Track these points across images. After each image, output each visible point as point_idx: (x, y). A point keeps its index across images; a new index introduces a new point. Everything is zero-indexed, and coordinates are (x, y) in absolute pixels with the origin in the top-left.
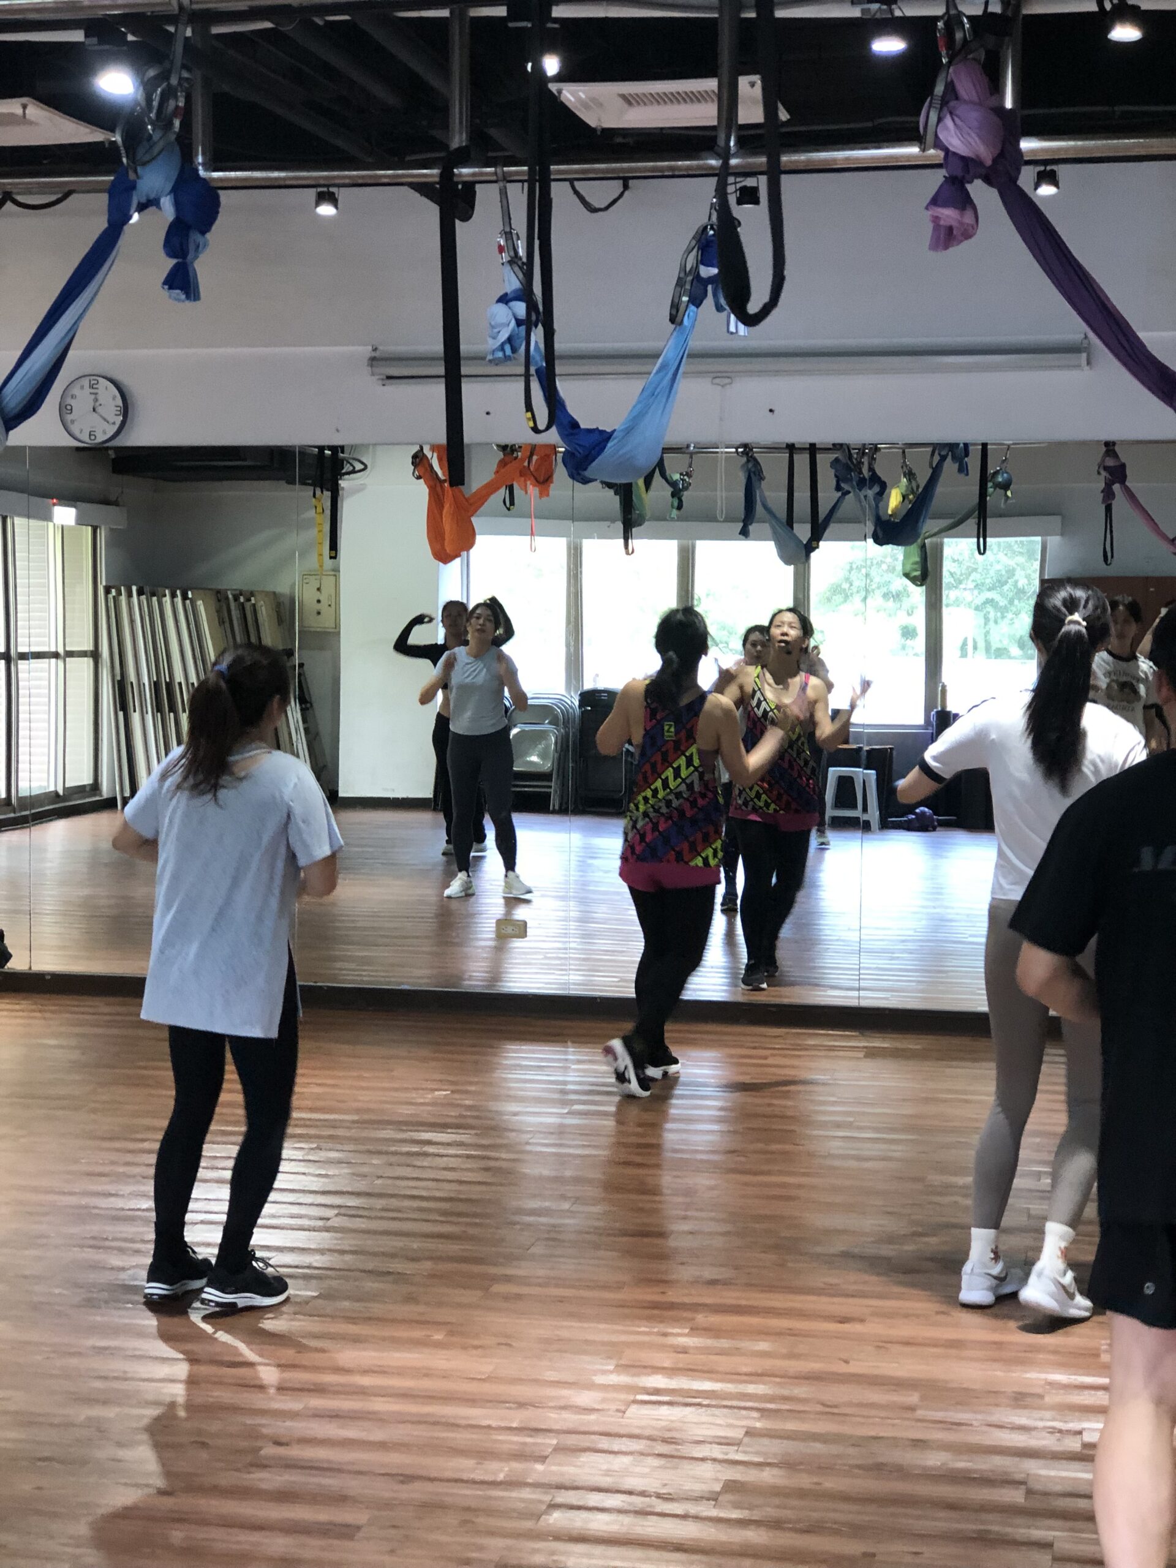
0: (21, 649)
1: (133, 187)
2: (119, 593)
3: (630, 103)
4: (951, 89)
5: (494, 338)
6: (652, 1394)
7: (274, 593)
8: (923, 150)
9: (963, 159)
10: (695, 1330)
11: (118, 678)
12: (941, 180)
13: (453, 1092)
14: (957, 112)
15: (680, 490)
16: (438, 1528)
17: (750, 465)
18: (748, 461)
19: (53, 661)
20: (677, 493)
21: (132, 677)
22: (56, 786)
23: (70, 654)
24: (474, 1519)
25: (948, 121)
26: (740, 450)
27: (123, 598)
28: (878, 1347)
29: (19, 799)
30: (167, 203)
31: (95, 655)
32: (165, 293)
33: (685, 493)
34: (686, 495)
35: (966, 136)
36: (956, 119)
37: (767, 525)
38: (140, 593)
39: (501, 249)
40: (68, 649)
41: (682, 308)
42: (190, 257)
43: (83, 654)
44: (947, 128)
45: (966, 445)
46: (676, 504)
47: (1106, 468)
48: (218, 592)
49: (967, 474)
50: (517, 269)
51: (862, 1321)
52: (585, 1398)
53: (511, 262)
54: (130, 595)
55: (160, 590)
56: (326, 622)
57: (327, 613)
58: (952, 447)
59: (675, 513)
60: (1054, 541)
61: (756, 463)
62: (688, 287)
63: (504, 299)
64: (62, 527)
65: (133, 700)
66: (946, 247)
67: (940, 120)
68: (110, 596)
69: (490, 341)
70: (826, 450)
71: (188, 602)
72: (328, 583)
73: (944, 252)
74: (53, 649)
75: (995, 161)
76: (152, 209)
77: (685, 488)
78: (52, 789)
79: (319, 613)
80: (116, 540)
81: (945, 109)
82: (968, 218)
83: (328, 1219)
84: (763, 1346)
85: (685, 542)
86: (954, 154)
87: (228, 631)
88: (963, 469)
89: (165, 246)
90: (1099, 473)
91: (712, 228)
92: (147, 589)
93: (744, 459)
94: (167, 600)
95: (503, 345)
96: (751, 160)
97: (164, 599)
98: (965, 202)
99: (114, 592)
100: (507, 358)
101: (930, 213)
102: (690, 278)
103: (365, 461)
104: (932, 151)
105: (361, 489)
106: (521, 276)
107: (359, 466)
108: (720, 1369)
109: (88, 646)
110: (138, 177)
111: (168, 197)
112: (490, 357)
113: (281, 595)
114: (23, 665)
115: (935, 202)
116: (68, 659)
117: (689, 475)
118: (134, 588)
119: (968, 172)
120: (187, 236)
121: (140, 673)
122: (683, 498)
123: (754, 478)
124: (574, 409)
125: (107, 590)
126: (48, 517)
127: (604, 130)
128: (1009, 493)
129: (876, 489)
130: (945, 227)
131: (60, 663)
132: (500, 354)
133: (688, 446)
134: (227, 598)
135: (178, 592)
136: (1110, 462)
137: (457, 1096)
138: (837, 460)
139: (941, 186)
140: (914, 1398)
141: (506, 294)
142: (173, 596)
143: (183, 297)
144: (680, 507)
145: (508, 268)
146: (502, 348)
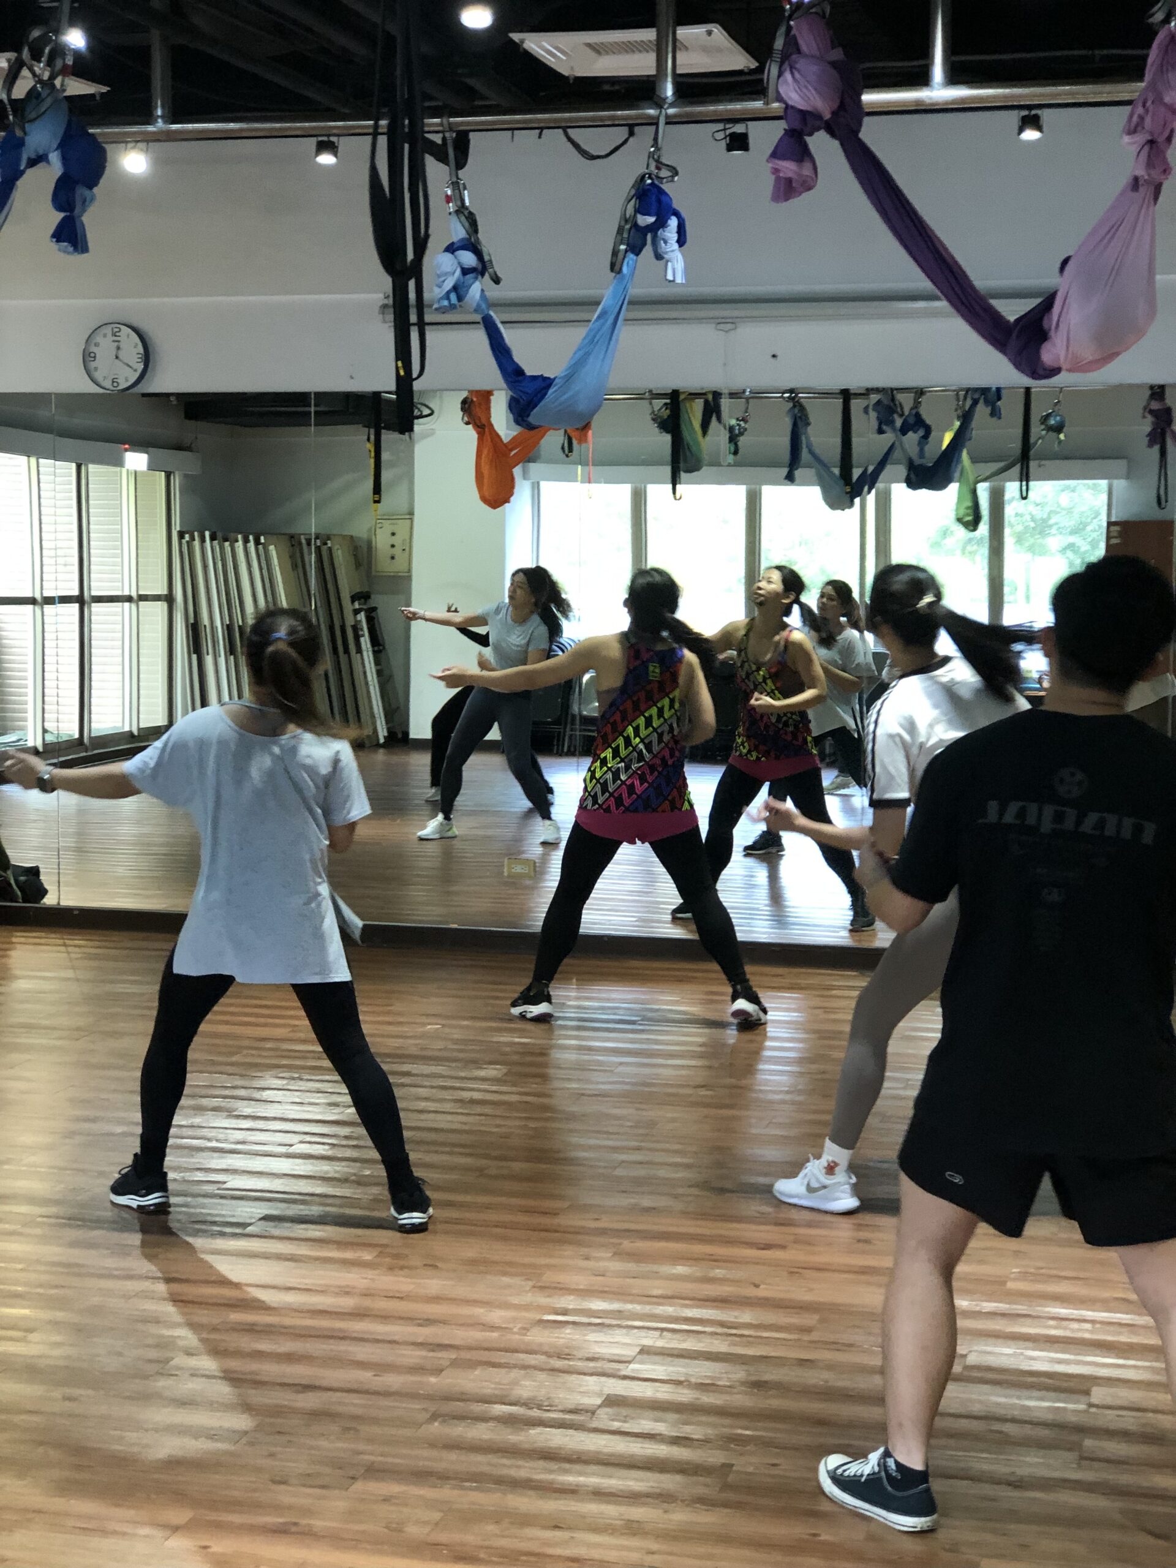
0: (94, 593)
1: (21, 143)
2: (193, 539)
3: (598, 52)
4: (792, 45)
5: (440, 287)
6: (558, 1314)
7: (352, 537)
8: (767, 103)
9: (801, 111)
10: (619, 1254)
11: (192, 621)
12: (780, 133)
13: (443, 1026)
14: (798, 66)
15: (737, 436)
16: (323, 1435)
17: (796, 410)
18: (794, 406)
19: (127, 605)
20: (733, 439)
21: (206, 621)
22: (131, 725)
23: (143, 598)
24: (359, 1427)
25: (788, 76)
26: (786, 395)
27: (197, 543)
28: (792, 1273)
29: (90, 738)
30: (55, 157)
31: (169, 599)
32: (53, 246)
33: (742, 438)
34: (742, 441)
35: (804, 90)
36: (797, 75)
37: (813, 471)
38: (213, 538)
39: (448, 199)
40: (141, 593)
41: (621, 256)
42: (77, 211)
43: (156, 598)
44: (786, 81)
45: (998, 390)
46: (732, 449)
47: (1151, 412)
48: (292, 537)
49: (1000, 418)
50: (463, 218)
51: (783, 1247)
52: (496, 1316)
53: (457, 212)
54: (203, 540)
55: (232, 535)
56: (399, 566)
57: (401, 558)
58: (985, 391)
59: (731, 459)
60: (1120, 484)
61: (802, 408)
62: (625, 235)
63: (451, 249)
64: (136, 472)
65: (207, 645)
66: (787, 200)
67: (780, 75)
68: (184, 541)
69: (437, 290)
70: (858, 395)
71: (260, 547)
72: (402, 527)
73: (784, 203)
74: (126, 593)
75: (833, 113)
76: (42, 165)
77: (741, 434)
78: (127, 729)
79: (393, 558)
80: (191, 486)
81: (786, 66)
82: (807, 170)
83: (291, 1145)
84: (680, 1269)
85: (753, 487)
86: (792, 107)
87: (301, 575)
88: (995, 413)
89: (53, 200)
90: (1144, 417)
91: (650, 178)
92: (219, 535)
93: (791, 405)
94: (240, 545)
95: (448, 293)
96: (688, 109)
97: (237, 544)
98: (803, 154)
99: (187, 537)
100: (452, 307)
101: (770, 165)
102: (628, 227)
103: (431, 406)
104: (776, 105)
105: (431, 433)
106: (467, 224)
107: (426, 412)
108: (634, 1291)
109: (163, 590)
110: (25, 134)
111: (56, 153)
112: (436, 306)
113: (360, 539)
114: (96, 608)
115: (775, 155)
116: (141, 603)
117: (744, 420)
118: (207, 534)
119: (806, 124)
120: (74, 189)
121: (214, 619)
122: (740, 444)
123: (799, 423)
124: (519, 357)
125: (181, 535)
126: (119, 462)
127: (577, 79)
128: (1062, 436)
129: (921, 432)
130: (786, 179)
131: (134, 606)
132: (446, 303)
133: (744, 391)
134: (300, 543)
135: (251, 537)
136: (1155, 405)
137: (447, 1030)
138: (879, 402)
139: (781, 140)
140: (811, 1320)
141: (453, 244)
142: (246, 541)
143: (71, 249)
144: (736, 453)
145: (454, 218)
146: (447, 296)
